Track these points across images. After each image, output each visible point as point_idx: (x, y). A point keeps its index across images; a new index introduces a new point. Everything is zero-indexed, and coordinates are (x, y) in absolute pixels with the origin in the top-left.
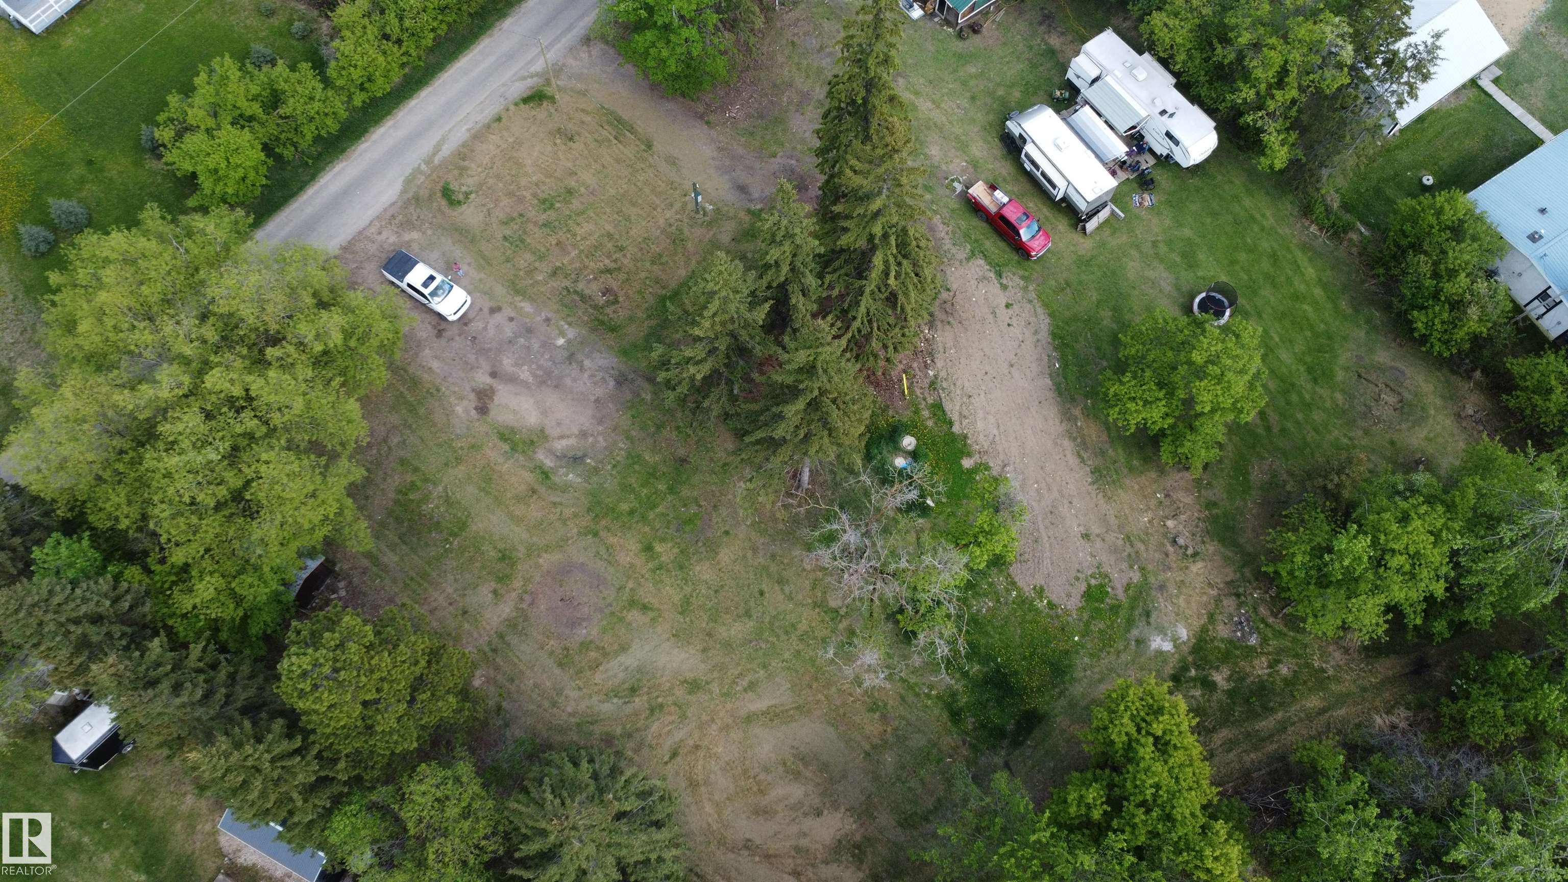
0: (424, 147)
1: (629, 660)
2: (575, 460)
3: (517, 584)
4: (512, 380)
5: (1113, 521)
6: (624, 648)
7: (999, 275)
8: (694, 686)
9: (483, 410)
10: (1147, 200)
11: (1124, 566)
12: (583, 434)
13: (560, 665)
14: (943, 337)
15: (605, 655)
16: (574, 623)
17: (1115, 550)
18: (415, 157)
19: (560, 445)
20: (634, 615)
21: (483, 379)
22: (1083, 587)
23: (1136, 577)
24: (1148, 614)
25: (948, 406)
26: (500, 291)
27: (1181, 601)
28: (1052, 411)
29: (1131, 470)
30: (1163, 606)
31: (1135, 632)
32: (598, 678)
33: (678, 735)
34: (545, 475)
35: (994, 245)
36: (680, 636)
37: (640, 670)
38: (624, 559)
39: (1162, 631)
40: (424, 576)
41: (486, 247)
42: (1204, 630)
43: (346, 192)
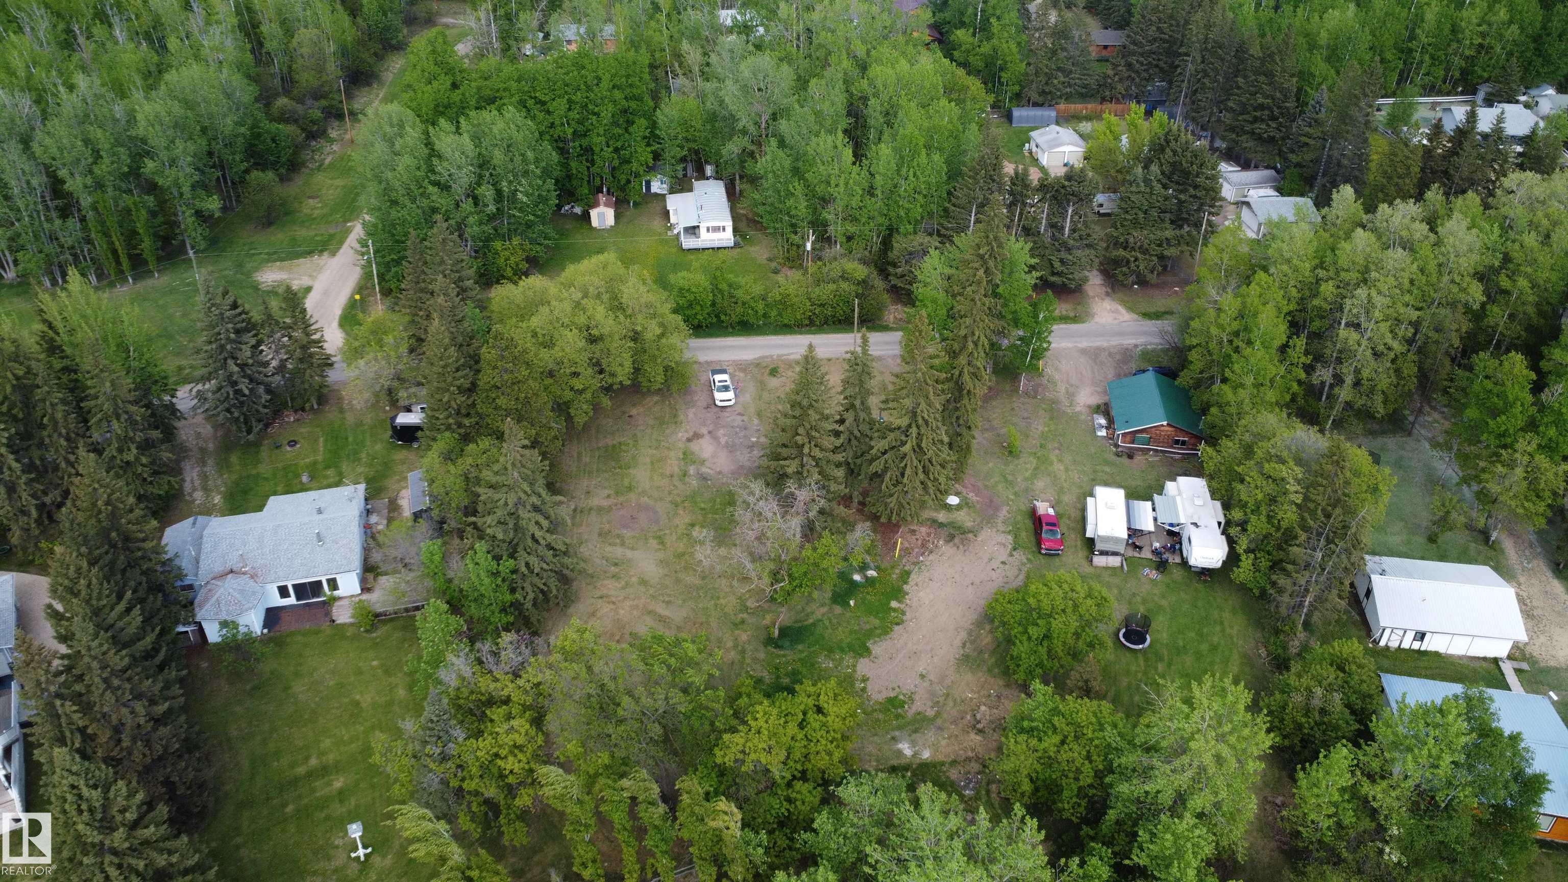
0: (785, 351)
1: (629, 554)
2: (703, 478)
3: (621, 499)
4: (716, 439)
5: (948, 682)
6: (633, 549)
7: (1015, 549)
8: (643, 582)
9: (689, 440)
10: (1154, 574)
11: (930, 703)
12: (720, 473)
13: (600, 535)
14: (947, 550)
15: (623, 544)
16: (625, 526)
17: (933, 694)
18: (775, 352)
19: (704, 470)
20: (653, 543)
21: (704, 431)
22: (892, 695)
23: (930, 713)
24: (916, 731)
25: (913, 576)
26: (752, 410)
27: (944, 743)
28: (973, 616)
29: (990, 670)
30: (930, 735)
31: (897, 733)
32: (609, 549)
33: (612, 592)
34: (685, 474)
35: (1026, 536)
36: (662, 562)
37: (629, 560)
38: (677, 521)
39: (913, 744)
40: (590, 473)
41: (765, 395)
42: (943, 764)
43: (732, 347)
